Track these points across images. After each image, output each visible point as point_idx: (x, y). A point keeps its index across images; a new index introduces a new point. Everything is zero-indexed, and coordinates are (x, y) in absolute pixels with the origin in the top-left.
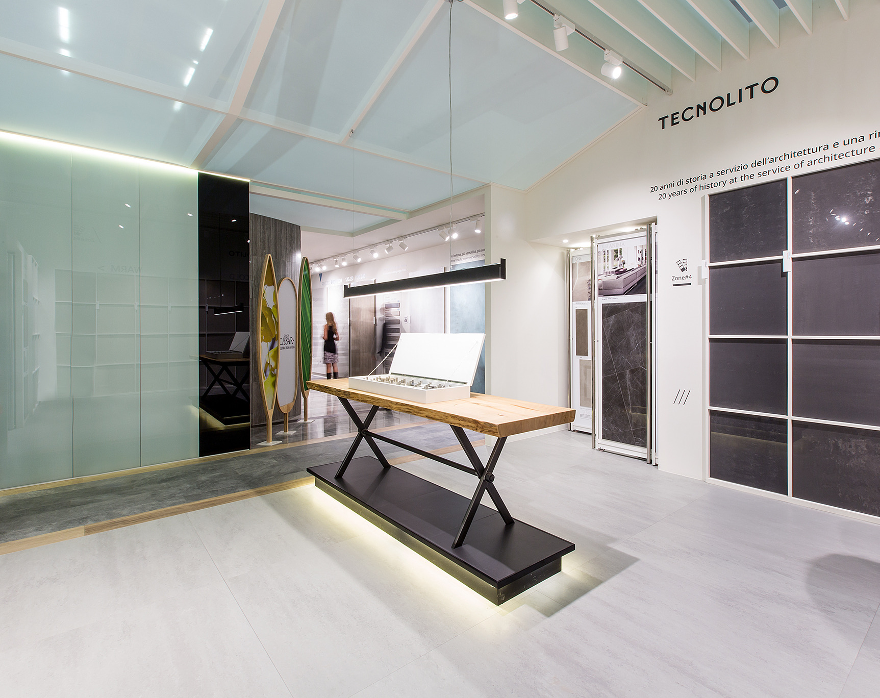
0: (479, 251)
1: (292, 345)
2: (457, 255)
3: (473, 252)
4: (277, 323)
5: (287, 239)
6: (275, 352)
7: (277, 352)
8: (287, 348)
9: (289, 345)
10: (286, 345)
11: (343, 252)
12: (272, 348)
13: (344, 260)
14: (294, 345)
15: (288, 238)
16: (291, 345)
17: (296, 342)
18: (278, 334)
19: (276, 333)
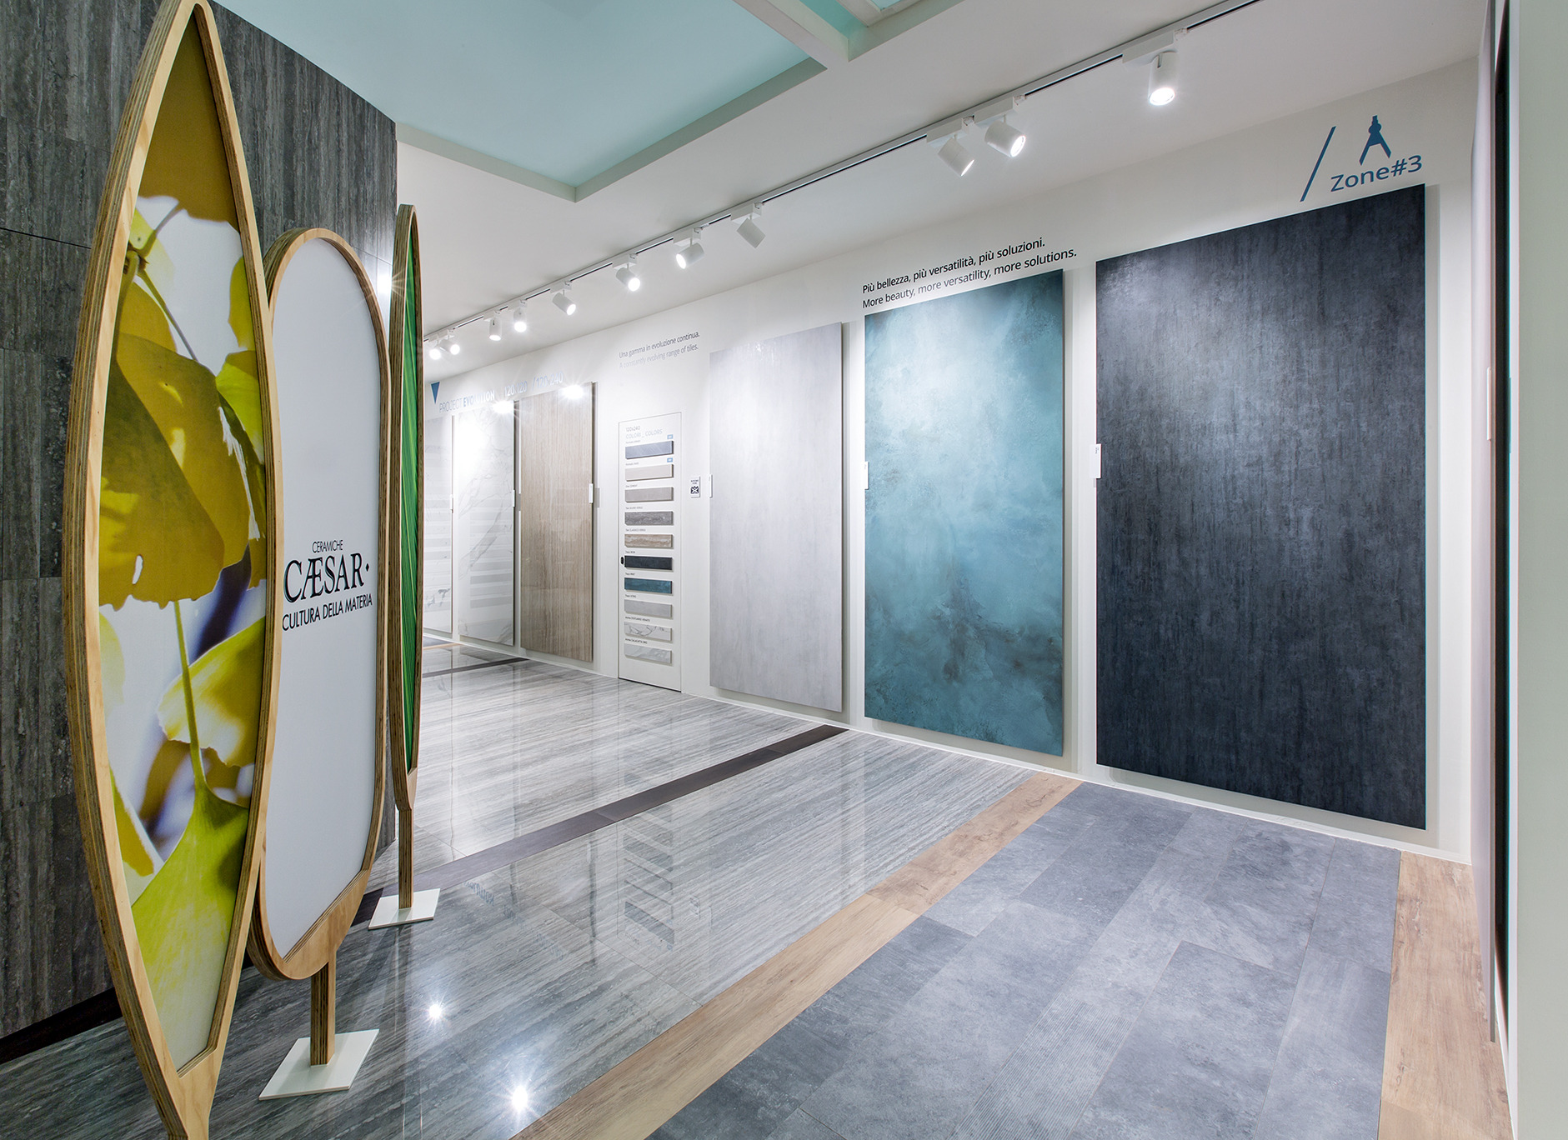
0: (987, 257)
1: (359, 591)
2: (891, 282)
3: (962, 263)
4: (263, 473)
5: (339, 151)
6: (243, 655)
7: (260, 655)
8: (331, 611)
9: (344, 596)
10: (325, 599)
11: (517, 290)
12: (214, 632)
13: (518, 315)
14: (369, 587)
15: (345, 148)
16: (352, 594)
17: (381, 575)
18: (268, 544)
19: (254, 533)
